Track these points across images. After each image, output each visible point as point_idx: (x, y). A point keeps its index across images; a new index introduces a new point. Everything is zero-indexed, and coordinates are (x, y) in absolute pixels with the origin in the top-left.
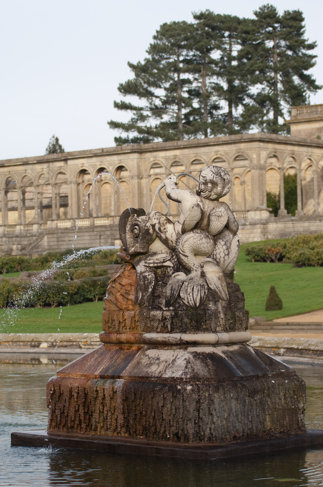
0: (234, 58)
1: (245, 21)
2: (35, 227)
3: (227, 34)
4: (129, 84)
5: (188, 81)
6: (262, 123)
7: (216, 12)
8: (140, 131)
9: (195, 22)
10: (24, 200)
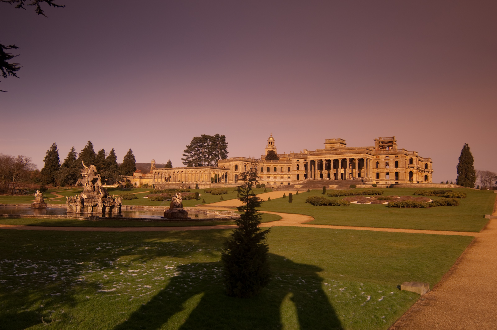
0: (210, 145)
1: (212, 137)
2: (164, 183)
3: (209, 139)
4: (186, 150)
5: (199, 150)
6: (215, 160)
7: (206, 135)
8: (188, 161)
9: (201, 137)
10: (162, 176)
